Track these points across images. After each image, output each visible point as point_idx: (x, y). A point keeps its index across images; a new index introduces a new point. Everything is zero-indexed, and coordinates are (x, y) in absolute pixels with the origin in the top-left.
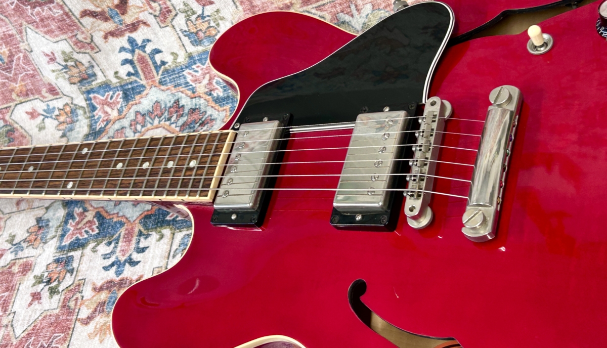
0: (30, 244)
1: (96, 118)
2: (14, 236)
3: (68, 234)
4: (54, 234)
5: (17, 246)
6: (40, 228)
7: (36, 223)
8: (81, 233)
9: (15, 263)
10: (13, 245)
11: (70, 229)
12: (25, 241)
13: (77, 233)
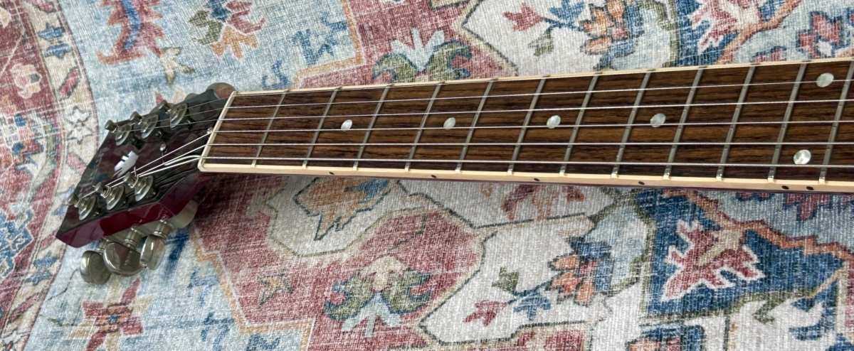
0: (567, 293)
1: (694, 27)
2: (516, 275)
3: (672, 277)
4: (629, 275)
5: (527, 297)
6: (585, 261)
7: (570, 250)
8: (712, 278)
9: (532, 334)
10: (516, 294)
11: (675, 268)
12: (548, 286)
13: (697, 277)
